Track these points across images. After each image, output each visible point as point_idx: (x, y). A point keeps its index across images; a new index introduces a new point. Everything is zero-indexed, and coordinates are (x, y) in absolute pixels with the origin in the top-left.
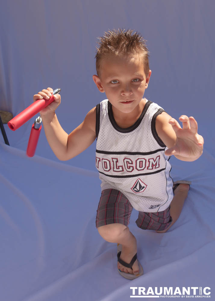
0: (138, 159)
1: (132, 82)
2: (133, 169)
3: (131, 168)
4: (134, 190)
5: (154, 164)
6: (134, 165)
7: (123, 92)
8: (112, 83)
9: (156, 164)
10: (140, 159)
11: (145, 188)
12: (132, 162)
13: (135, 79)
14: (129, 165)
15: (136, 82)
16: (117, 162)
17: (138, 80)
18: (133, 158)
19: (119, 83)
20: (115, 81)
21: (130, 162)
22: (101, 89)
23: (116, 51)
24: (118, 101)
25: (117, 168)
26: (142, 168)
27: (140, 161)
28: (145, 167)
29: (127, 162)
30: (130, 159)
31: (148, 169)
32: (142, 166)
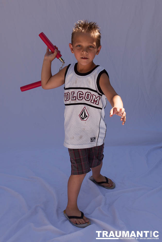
0: (87, 92)
1: (89, 47)
2: (83, 98)
3: (82, 98)
4: (81, 117)
5: (96, 100)
6: (84, 96)
8: (78, 47)
9: (97, 101)
10: (88, 92)
11: (87, 117)
12: (83, 93)
13: (91, 46)
14: (81, 96)
15: (91, 48)
16: (74, 94)
17: (92, 47)
18: (84, 91)
19: (81, 47)
20: (80, 46)
21: (82, 94)
22: (73, 51)
23: (83, 29)
24: (80, 57)
25: (73, 98)
26: (88, 100)
27: (88, 94)
28: (90, 100)
29: (80, 94)
30: (82, 92)
31: (91, 102)
32: (88, 98)
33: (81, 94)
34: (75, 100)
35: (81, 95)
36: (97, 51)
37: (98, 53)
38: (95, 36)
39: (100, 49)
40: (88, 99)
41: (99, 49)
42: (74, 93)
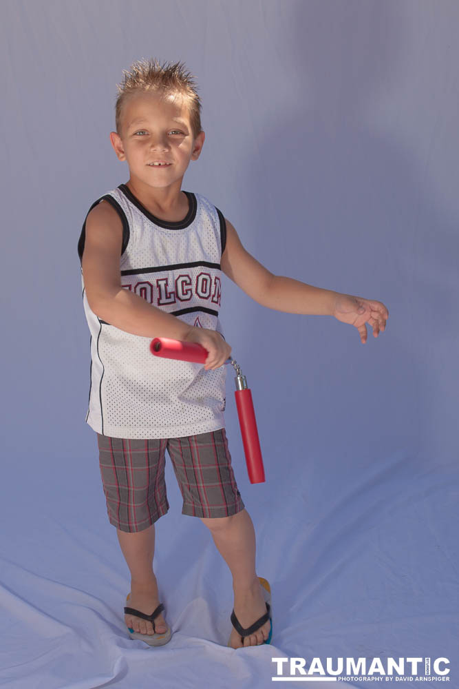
0: (202, 274)
1: (169, 134)
2: (192, 295)
3: (189, 293)
6: (193, 286)
7: (152, 146)
10: (204, 274)
12: (191, 280)
13: (175, 132)
14: (186, 287)
16: (167, 285)
19: (148, 134)
20: (142, 132)
21: (188, 282)
22: (122, 155)
23: (147, 84)
25: (167, 298)
26: (206, 295)
27: (204, 279)
28: (209, 295)
29: (183, 282)
30: (188, 276)
31: (212, 301)
32: (206, 290)
33: (185, 281)
34: (175, 302)
35: (187, 284)
36: (194, 149)
37: (196, 154)
38: (185, 102)
39: (203, 141)
40: (205, 292)
41: (199, 142)
42: (167, 282)
